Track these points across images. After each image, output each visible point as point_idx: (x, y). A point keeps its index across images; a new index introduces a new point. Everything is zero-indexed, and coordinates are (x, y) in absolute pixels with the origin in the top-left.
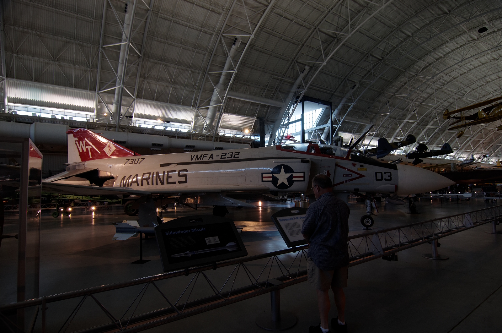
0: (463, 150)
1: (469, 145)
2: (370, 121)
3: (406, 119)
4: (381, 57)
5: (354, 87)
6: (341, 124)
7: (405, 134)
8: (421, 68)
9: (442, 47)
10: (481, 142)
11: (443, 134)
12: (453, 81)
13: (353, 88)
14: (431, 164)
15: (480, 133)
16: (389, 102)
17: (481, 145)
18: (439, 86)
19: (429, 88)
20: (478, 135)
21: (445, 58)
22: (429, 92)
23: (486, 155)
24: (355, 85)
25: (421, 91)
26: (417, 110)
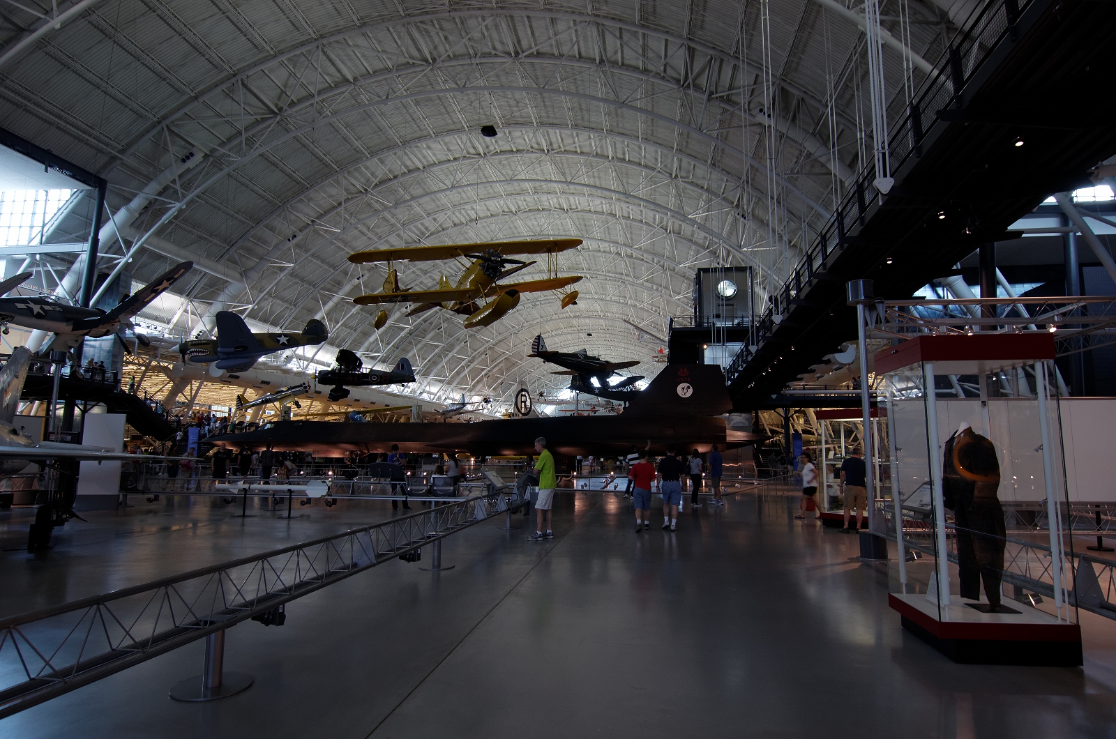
0: (454, 384)
1: (466, 376)
2: (241, 274)
3: (340, 293)
4: (276, 105)
5: (188, 158)
6: (132, 256)
7: (334, 327)
8: (376, 178)
9: (419, 145)
10: (483, 373)
11: (420, 346)
12: (440, 234)
13: (184, 161)
14: (387, 406)
15: (483, 356)
16: (295, 236)
17: (485, 379)
18: (414, 237)
19: (394, 235)
20: (480, 359)
21: (425, 174)
22: (394, 244)
23: (489, 398)
24: (192, 155)
25: (376, 234)
26: (366, 278)
